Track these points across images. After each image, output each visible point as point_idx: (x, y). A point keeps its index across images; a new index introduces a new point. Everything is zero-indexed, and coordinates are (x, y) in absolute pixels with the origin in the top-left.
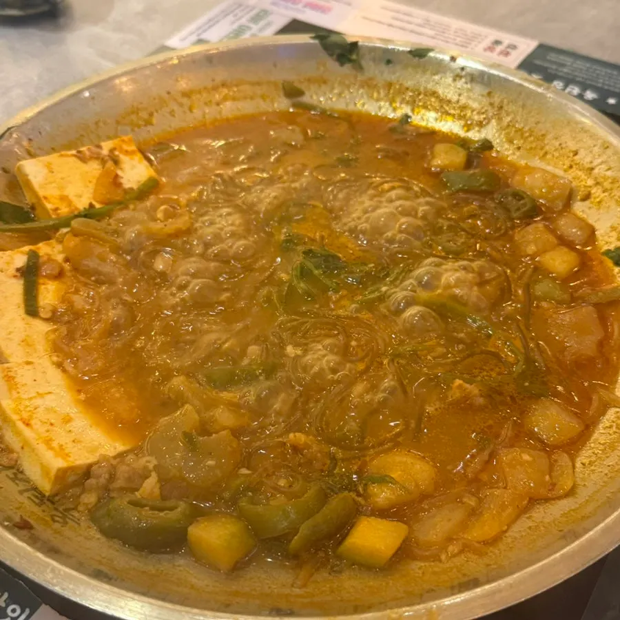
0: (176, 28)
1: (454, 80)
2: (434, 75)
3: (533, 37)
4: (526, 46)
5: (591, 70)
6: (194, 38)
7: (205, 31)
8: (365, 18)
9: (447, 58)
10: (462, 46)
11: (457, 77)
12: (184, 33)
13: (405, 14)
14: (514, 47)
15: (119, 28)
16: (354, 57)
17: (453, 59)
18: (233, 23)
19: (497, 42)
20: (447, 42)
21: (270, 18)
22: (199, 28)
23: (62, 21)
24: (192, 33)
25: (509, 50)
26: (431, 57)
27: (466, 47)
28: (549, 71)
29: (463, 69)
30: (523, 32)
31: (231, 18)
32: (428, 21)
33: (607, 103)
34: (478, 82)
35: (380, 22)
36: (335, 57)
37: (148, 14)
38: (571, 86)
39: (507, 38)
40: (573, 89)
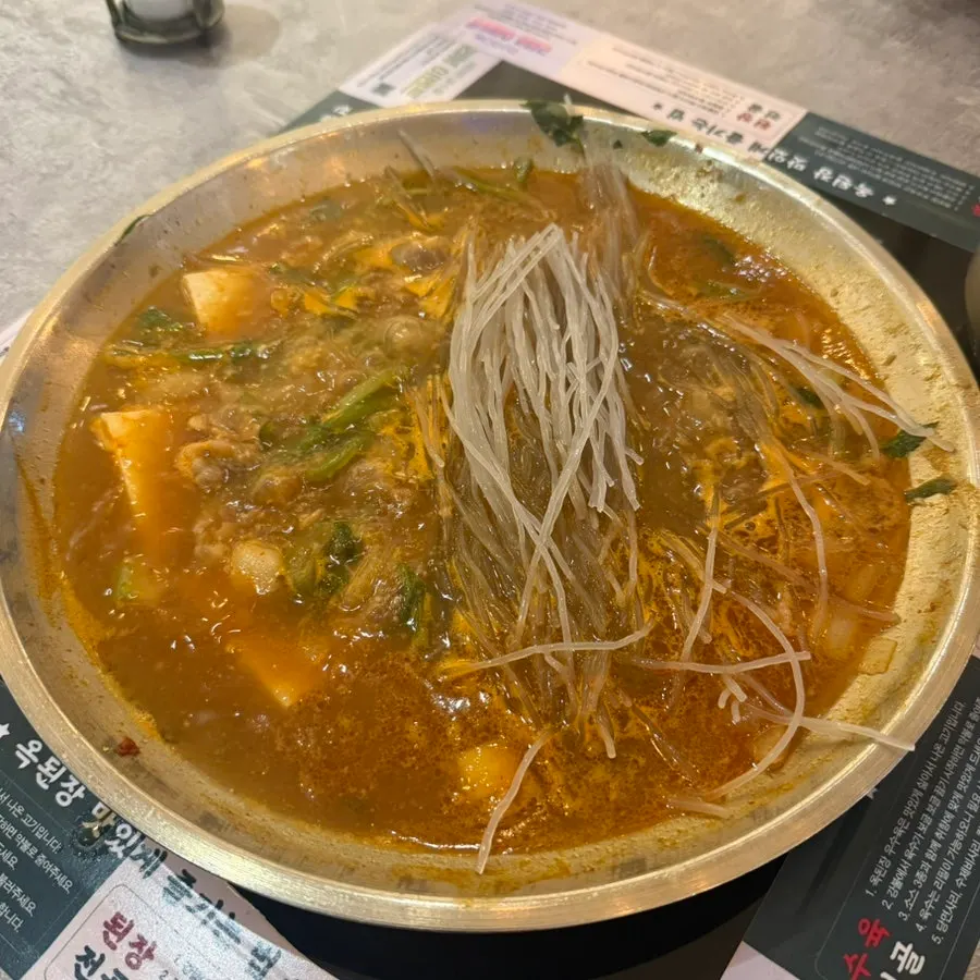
0: (356, 67)
1: (697, 176)
2: (674, 167)
3: (800, 103)
4: (790, 116)
5: (870, 154)
6: (376, 82)
7: (390, 72)
8: (591, 63)
9: (692, 146)
10: (711, 110)
11: (701, 173)
12: (364, 74)
13: (643, 60)
14: (776, 116)
15: (285, 65)
16: (575, 136)
17: (699, 148)
18: (425, 62)
19: (756, 108)
20: (692, 104)
21: (473, 58)
22: (384, 68)
23: (215, 51)
24: (372, 76)
25: (769, 119)
26: (671, 144)
27: (716, 112)
28: (816, 153)
29: (710, 162)
30: (788, 95)
31: (423, 55)
32: (671, 71)
33: (884, 203)
34: (727, 182)
35: (611, 71)
36: (550, 134)
37: (321, 45)
38: (841, 177)
39: (769, 103)
40: (844, 180)
